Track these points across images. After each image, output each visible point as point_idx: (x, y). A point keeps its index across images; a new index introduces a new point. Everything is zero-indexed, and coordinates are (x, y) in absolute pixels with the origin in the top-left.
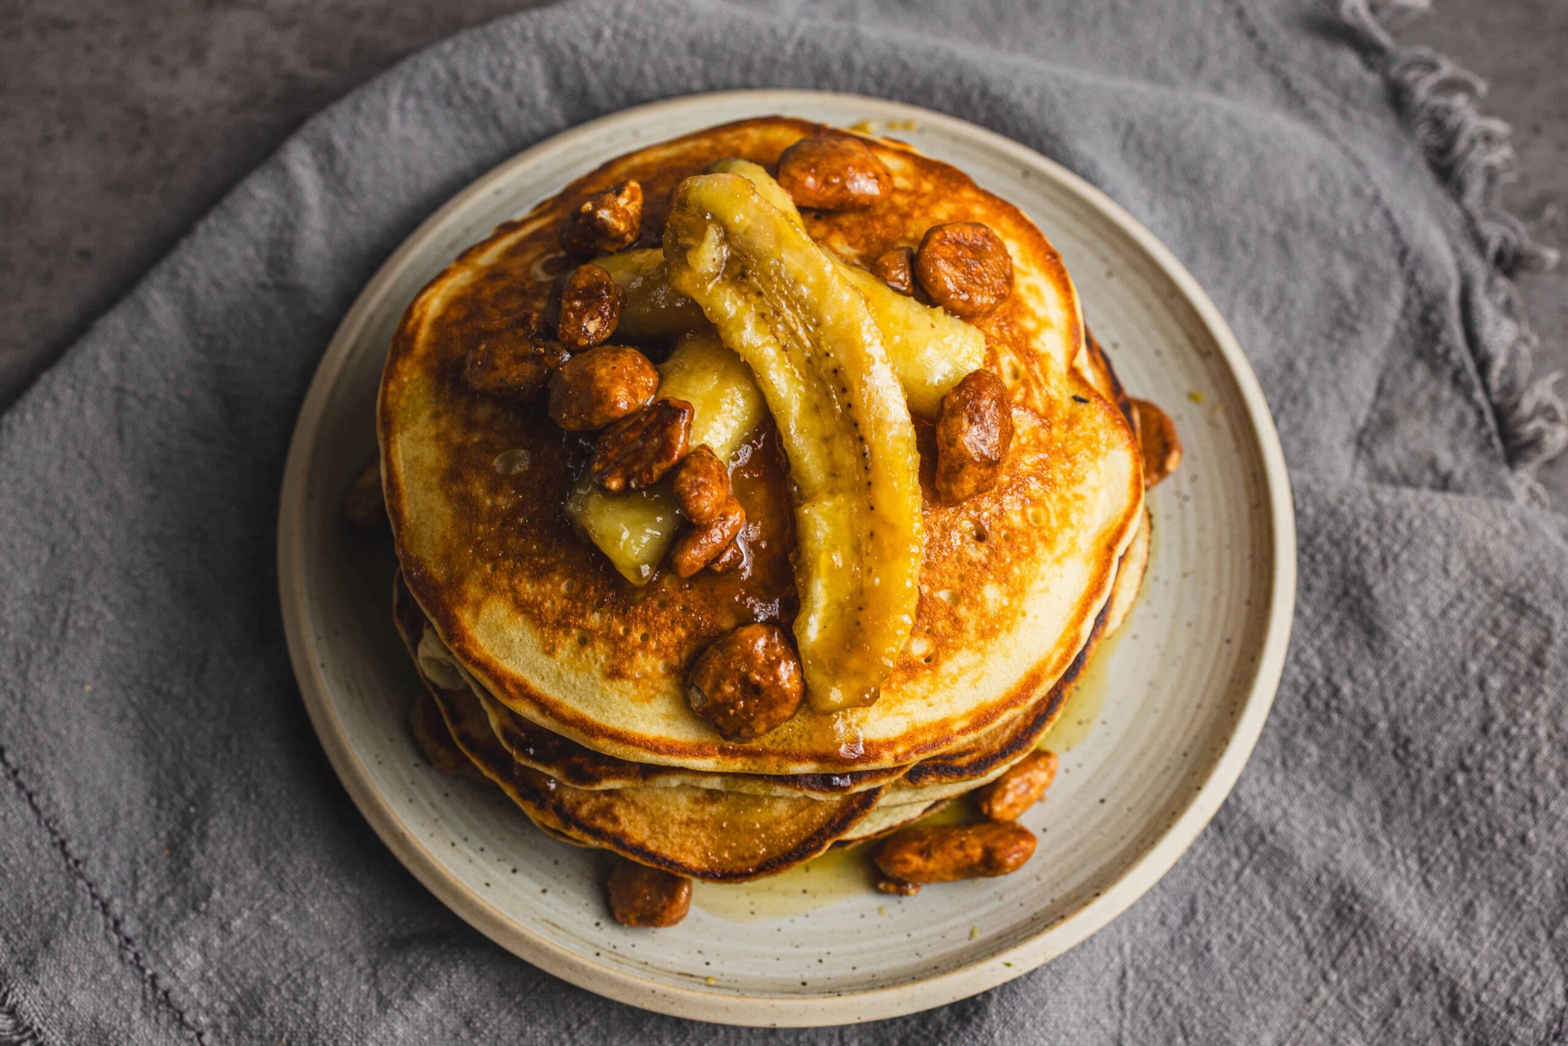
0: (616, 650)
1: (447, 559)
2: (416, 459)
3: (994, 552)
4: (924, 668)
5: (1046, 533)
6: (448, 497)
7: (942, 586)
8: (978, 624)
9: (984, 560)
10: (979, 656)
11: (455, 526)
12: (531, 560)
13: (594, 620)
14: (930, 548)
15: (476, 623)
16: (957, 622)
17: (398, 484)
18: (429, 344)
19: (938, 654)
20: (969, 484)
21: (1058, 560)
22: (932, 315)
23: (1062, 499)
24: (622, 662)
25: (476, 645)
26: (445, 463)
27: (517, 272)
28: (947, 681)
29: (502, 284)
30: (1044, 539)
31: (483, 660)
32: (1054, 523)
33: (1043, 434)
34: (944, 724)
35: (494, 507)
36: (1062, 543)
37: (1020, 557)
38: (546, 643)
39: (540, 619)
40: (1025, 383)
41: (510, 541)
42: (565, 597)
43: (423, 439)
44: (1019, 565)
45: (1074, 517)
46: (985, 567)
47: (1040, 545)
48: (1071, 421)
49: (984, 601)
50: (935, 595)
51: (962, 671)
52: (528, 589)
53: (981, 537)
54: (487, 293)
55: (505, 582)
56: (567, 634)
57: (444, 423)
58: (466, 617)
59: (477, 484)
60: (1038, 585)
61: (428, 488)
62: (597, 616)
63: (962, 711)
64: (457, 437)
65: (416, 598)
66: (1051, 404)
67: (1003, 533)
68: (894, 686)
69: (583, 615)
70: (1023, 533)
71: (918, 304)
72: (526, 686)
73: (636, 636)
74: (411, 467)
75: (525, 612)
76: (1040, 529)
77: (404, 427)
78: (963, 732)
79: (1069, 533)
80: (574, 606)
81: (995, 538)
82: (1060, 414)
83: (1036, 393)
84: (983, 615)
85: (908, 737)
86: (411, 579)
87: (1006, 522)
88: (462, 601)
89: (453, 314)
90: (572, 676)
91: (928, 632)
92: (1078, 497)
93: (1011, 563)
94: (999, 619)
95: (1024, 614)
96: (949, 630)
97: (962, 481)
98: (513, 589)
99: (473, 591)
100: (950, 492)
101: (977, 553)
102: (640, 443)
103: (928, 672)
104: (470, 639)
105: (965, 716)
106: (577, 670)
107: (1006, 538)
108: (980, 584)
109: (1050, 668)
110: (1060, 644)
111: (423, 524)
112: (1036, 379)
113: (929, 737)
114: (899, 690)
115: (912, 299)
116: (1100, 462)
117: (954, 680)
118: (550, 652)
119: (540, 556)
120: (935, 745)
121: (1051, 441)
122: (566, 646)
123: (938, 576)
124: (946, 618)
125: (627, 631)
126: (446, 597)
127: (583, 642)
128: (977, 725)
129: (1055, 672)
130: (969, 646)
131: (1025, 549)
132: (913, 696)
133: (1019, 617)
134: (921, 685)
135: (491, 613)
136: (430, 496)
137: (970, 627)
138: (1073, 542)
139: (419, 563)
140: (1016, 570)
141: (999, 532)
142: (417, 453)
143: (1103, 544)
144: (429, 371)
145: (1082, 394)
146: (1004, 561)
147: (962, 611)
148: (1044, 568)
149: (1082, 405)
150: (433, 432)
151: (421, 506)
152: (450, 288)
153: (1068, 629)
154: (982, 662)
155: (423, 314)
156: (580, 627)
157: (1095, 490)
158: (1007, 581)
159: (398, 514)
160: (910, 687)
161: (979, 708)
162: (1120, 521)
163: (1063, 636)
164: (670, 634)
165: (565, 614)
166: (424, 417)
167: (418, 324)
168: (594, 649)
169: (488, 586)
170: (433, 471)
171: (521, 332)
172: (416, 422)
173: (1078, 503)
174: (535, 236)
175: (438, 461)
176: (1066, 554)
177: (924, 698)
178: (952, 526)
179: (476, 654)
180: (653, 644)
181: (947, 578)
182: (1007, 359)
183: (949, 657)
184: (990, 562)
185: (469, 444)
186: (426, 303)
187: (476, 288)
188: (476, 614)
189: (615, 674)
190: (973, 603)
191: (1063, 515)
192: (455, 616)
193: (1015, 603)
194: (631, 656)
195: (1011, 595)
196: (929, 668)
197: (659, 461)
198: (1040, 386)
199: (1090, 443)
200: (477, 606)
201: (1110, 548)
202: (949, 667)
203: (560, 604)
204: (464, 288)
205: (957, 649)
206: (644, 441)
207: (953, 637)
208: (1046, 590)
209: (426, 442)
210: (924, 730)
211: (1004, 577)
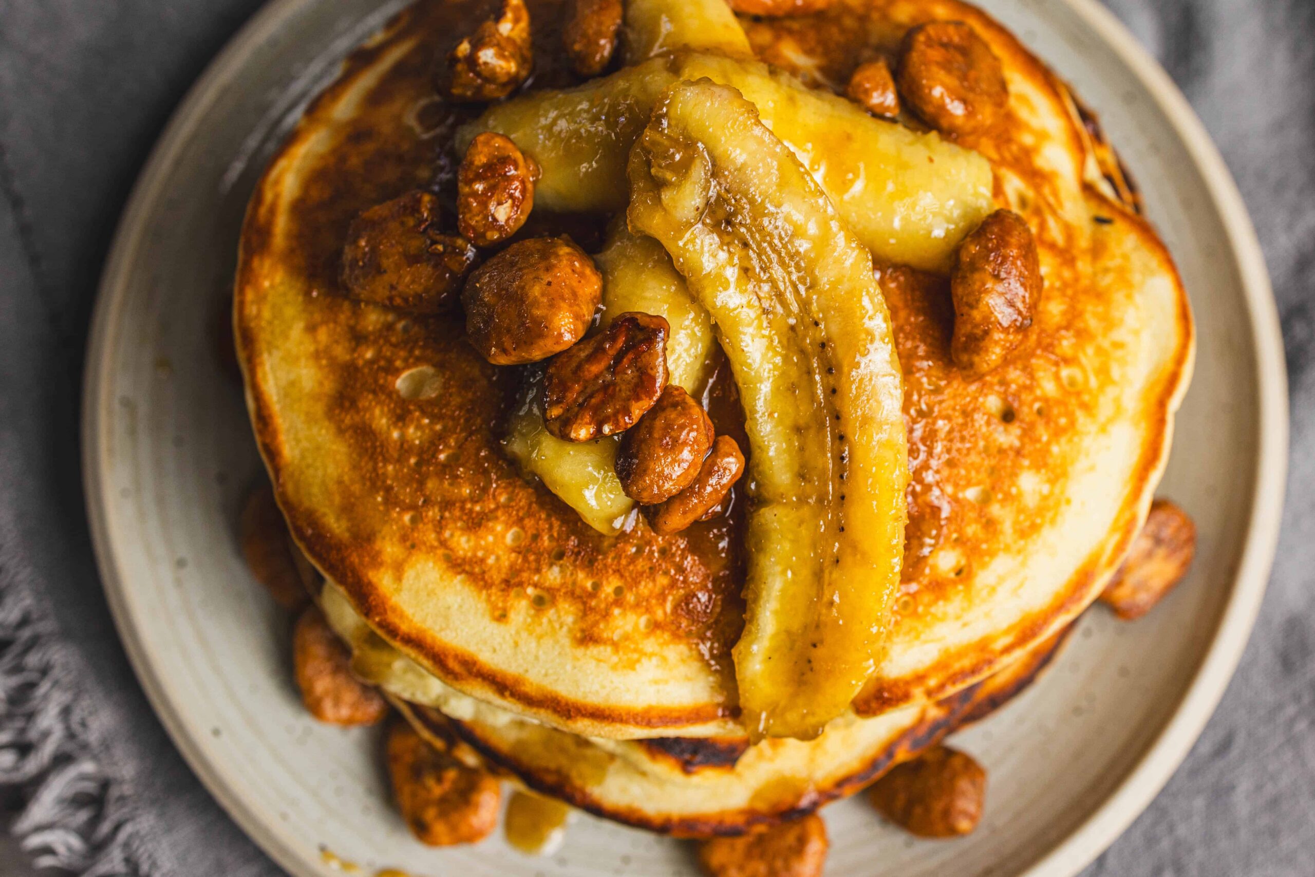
0: (586, 611)
1: (348, 509)
2: (292, 384)
3: (1028, 433)
4: (954, 583)
5: (1086, 398)
6: (341, 431)
7: (969, 484)
8: (1016, 523)
9: (1017, 443)
10: (1020, 558)
11: (355, 467)
12: (462, 509)
13: (553, 575)
14: (951, 441)
15: (398, 590)
16: (990, 525)
17: (270, 416)
18: (289, 236)
19: (969, 565)
20: (995, 354)
21: (1103, 429)
22: (927, 145)
23: (1100, 351)
24: (596, 623)
25: (402, 616)
26: (329, 386)
27: (387, 129)
28: (984, 593)
29: (370, 147)
30: (1085, 407)
31: (414, 633)
32: (1093, 382)
33: (1067, 274)
34: (983, 645)
35: (403, 440)
36: (1105, 406)
37: (1058, 433)
38: (494, 607)
39: (483, 579)
40: (1038, 212)
41: (431, 485)
42: (513, 550)
43: (297, 359)
44: (1058, 442)
45: (1115, 372)
46: (1018, 453)
47: (1081, 416)
48: (1097, 250)
49: (1020, 495)
50: (961, 495)
51: (1001, 579)
52: (463, 544)
53: (1008, 416)
54: (354, 161)
55: (433, 536)
56: (522, 595)
57: (323, 335)
58: (383, 581)
59: (377, 412)
60: (1081, 464)
61: (310, 419)
62: (556, 570)
63: (1004, 625)
64: (341, 352)
65: (313, 561)
66: (1069, 231)
67: (1037, 406)
68: (921, 609)
69: (538, 571)
70: (1059, 402)
71: (907, 132)
72: (475, 663)
73: (608, 589)
74: (286, 395)
75: (464, 571)
76: (1078, 394)
77: (271, 346)
78: (1007, 650)
79: (1111, 392)
80: (525, 559)
81: (1026, 413)
82: (1083, 242)
83: (1051, 223)
84: (1020, 511)
85: (940, 666)
86: (302, 537)
87: (1038, 392)
88: (376, 561)
89: (315, 194)
90: (533, 644)
91: (956, 540)
92: (1118, 345)
93: (1049, 443)
94: (1041, 510)
95: (1068, 502)
96: (981, 534)
97: (987, 351)
98: (443, 543)
99: (390, 549)
100: (971, 365)
101: (1008, 437)
102: (609, 377)
103: (960, 587)
104: (394, 610)
105: (1007, 631)
106: (540, 638)
107: (1040, 412)
108: (1014, 475)
109: (1104, 559)
110: (1114, 529)
111: (308, 466)
112: (1049, 205)
113: (966, 663)
114: (927, 613)
115: (900, 128)
116: (1138, 298)
117: (993, 590)
118: (502, 617)
119: (474, 500)
120: (974, 671)
121: (1077, 279)
122: (520, 609)
123: (963, 472)
124: (977, 521)
125: (597, 587)
126: (355, 559)
127: (539, 603)
128: (1022, 640)
129: (1111, 562)
130: (1007, 549)
131: (1063, 421)
132: (943, 619)
133: (1064, 508)
134: (953, 605)
135: (417, 577)
136: (315, 430)
137: (1007, 527)
138: (1117, 402)
139: (312, 518)
140: (1055, 449)
141: (1031, 406)
142: (292, 376)
143: (1153, 399)
144: (294, 271)
145: (1105, 213)
146: (1039, 440)
147: (995, 510)
148: (1087, 442)
149: (1106, 228)
150: (312, 348)
151: (305, 444)
152: (305, 157)
153: (1122, 511)
154: (1023, 564)
155: (277, 196)
156: (535, 586)
157: (1136, 333)
158: (1045, 465)
159: (273, 453)
160: (940, 608)
161: (1023, 620)
162: (1170, 367)
163: (1117, 520)
164: (651, 585)
165: (515, 571)
166: (297, 330)
167: (272, 211)
168: (558, 612)
169: (410, 544)
170: (315, 397)
171: (411, 222)
172: (286, 337)
173: (1119, 353)
174: (399, 71)
175: (321, 384)
176: (1111, 420)
177: (958, 618)
178: (975, 410)
179: (404, 627)
180: (630, 598)
181: (973, 473)
182: (1014, 184)
183: (984, 566)
184: (1023, 445)
185: (360, 362)
186: (277, 182)
187: (338, 155)
188: (399, 578)
189: (587, 638)
190: (1008, 498)
191: (1103, 372)
192: (370, 583)
193: (1057, 490)
194: (606, 615)
195: (1053, 481)
196: (961, 581)
197: (638, 399)
198: (1054, 212)
199: (1122, 273)
200: (399, 569)
201: (1162, 404)
202: (984, 578)
203: (507, 559)
204: (322, 157)
205: (992, 554)
206: (614, 374)
207: (986, 541)
208: (1092, 468)
209: (303, 361)
210: (961, 654)
211: (1041, 462)
